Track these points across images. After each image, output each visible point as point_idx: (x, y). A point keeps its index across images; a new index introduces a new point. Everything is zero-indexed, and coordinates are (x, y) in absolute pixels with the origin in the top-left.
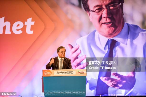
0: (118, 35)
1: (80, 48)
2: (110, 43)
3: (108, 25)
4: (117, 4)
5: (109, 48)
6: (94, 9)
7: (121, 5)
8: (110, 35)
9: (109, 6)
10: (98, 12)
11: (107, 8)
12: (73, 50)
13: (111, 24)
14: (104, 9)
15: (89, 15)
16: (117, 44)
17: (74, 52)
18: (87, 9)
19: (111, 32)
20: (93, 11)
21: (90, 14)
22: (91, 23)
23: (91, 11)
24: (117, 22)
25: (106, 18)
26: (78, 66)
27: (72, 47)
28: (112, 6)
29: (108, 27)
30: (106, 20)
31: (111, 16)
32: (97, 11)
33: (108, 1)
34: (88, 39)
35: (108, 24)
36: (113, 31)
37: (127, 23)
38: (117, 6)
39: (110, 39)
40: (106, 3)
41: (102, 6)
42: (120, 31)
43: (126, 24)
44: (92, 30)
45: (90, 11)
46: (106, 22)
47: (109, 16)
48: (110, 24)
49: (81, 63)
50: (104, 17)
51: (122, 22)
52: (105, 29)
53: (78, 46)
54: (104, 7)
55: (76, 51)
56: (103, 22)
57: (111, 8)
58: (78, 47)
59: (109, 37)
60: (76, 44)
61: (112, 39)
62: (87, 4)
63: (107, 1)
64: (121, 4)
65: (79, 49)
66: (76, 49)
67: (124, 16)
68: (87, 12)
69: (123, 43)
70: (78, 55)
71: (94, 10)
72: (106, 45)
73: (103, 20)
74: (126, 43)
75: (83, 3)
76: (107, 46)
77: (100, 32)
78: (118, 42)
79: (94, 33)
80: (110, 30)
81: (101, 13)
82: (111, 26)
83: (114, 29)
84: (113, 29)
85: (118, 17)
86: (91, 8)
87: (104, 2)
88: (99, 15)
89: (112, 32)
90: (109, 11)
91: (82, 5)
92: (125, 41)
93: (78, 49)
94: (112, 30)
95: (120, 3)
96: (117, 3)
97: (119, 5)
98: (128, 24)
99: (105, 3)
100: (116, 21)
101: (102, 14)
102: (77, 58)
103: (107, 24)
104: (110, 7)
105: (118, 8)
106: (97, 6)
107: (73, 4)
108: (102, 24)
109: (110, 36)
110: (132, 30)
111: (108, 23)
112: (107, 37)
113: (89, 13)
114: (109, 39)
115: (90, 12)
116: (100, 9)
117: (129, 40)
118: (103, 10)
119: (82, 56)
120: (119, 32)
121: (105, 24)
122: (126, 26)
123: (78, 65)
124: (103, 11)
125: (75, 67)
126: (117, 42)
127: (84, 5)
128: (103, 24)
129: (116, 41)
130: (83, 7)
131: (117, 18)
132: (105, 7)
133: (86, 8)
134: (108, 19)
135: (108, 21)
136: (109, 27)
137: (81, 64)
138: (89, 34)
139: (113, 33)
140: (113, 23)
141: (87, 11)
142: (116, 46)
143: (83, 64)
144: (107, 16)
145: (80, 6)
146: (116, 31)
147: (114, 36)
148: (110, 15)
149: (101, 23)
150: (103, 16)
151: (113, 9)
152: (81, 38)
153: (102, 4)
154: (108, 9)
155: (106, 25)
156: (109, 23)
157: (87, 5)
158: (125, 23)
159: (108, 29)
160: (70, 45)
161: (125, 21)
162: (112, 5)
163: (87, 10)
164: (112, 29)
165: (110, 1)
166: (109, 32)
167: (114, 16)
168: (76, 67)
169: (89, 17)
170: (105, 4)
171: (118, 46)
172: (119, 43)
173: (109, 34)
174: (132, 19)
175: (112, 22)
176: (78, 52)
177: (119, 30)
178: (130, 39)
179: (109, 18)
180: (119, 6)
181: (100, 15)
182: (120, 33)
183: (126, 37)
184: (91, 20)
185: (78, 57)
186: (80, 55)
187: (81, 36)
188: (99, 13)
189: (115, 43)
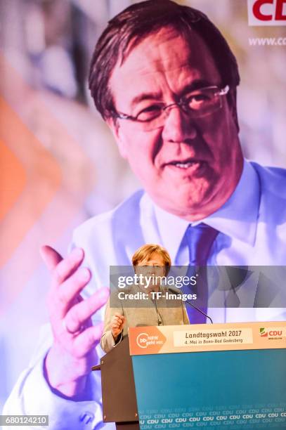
0: (222, 207)
1: (89, 262)
2: (194, 239)
3: (185, 169)
4: (214, 91)
5: (193, 258)
6: (132, 109)
7: (228, 95)
8: (196, 207)
9: (188, 96)
10: (148, 121)
11: (179, 107)
12: (64, 267)
13: (197, 165)
14: (170, 109)
15: (117, 131)
16: (219, 244)
17: (67, 277)
18: (108, 109)
19: (196, 198)
20: (130, 118)
21: (120, 130)
22: (123, 165)
23: (122, 116)
24: (217, 158)
25: (179, 142)
26: (84, 330)
27: (59, 258)
28: (197, 98)
29: (184, 178)
30: (179, 151)
31: (193, 136)
32: (143, 116)
33: (183, 80)
34: (115, 223)
35: (186, 166)
36: (203, 192)
37: (252, 163)
38: (216, 99)
39: (194, 224)
40: (175, 86)
41: (160, 96)
42: (229, 193)
43: (250, 166)
44: (129, 191)
45: (119, 116)
46: (177, 158)
47: (187, 137)
48: (195, 167)
49: (93, 318)
50: (171, 141)
51: (234, 157)
52: (177, 186)
53: (81, 253)
54: (168, 100)
55: (73, 271)
56: (167, 161)
57: (194, 104)
58: (79, 259)
59: (190, 217)
60: (74, 247)
61: (202, 224)
62: (106, 89)
63: (177, 79)
64: (227, 88)
65: (84, 265)
66: (72, 265)
67: (240, 135)
68: (110, 123)
69: (243, 239)
70: (80, 290)
71: (134, 115)
72: (182, 246)
73: (168, 153)
74: (251, 237)
75: (93, 85)
76: (186, 252)
77: (157, 196)
78: (222, 233)
79: (135, 202)
80: (193, 189)
81: (157, 123)
82: (197, 175)
83: (206, 185)
84: (202, 184)
85: (220, 137)
86: (123, 105)
87: (167, 84)
88: (151, 130)
89: (202, 197)
90: (185, 116)
91: (89, 92)
92: (248, 230)
93: (80, 264)
94: (201, 189)
95: (223, 87)
96: (215, 87)
97: (222, 93)
98: (256, 167)
99: (171, 87)
100: (212, 155)
101: (162, 129)
102: (77, 299)
103: (182, 166)
104: (189, 100)
105: (218, 104)
106: (145, 97)
107: (57, 92)
108: (163, 166)
109: (194, 214)
110: (271, 187)
111: (185, 162)
112: (183, 215)
113: (115, 124)
114: (190, 225)
115: (118, 119)
116: (155, 108)
117: (262, 226)
118: (164, 114)
119: (98, 292)
120: (227, 197)
121: (173, 167)
122: (248, 174)
123: (82, 327)
124: (165, 118)
125: (71, 335)
126: (219, 235)
127: (94, 96)
128: (167, 168)
129: (217, 232)
130: (91, 100)
131: (215, 141)
132: (172, 102)
133: (104, 107)
134: (183, 146)
135: (187, 153)
136: (190, 178)
137: (94, 323)
138: (116, 205)
139: (207, 202)
140: (202, 163)
141: (109, 117)
142: (218, 251)
143: (99, 322)
144: (179, 135)
145: (80, 98)
146: (214, 194)
147: (209, 214)
148: (190, 133)
149: (159, 161)
150: (165, 136)
151: (203, 109)
152: (91, 222)
153: (163, 89)
154: (183, 107)
155: (178, 169)
156: (189, 161)
157: (107, 93)
158: (247, 161)
159: (185, 187)
160: (49, 249)
161: (243, 153)
162: (196, 93)
163: (107, 112)
164: (200, 186)
165: (189, 80)
166: (190, 198)
167: (206, 136)
168: (75, 336)
169: (118, 141)
170: (170, 90)
171: (223, 251)
172: (229, 239)
173: (191, 203)
174: (270, 147)
175: (201, 158)
176: (81, 275)
177: (225, 190)
178: (266, 221)
179: (188, 142)
180: (222, 96)
181: (156, 132)
182: (228, 200)
183: (250, 213)
184: (124, 152)
185: (82, 294)
186: (88, 289)
187: (89, 215)
188: (152, 123)
189: (214, 239)
